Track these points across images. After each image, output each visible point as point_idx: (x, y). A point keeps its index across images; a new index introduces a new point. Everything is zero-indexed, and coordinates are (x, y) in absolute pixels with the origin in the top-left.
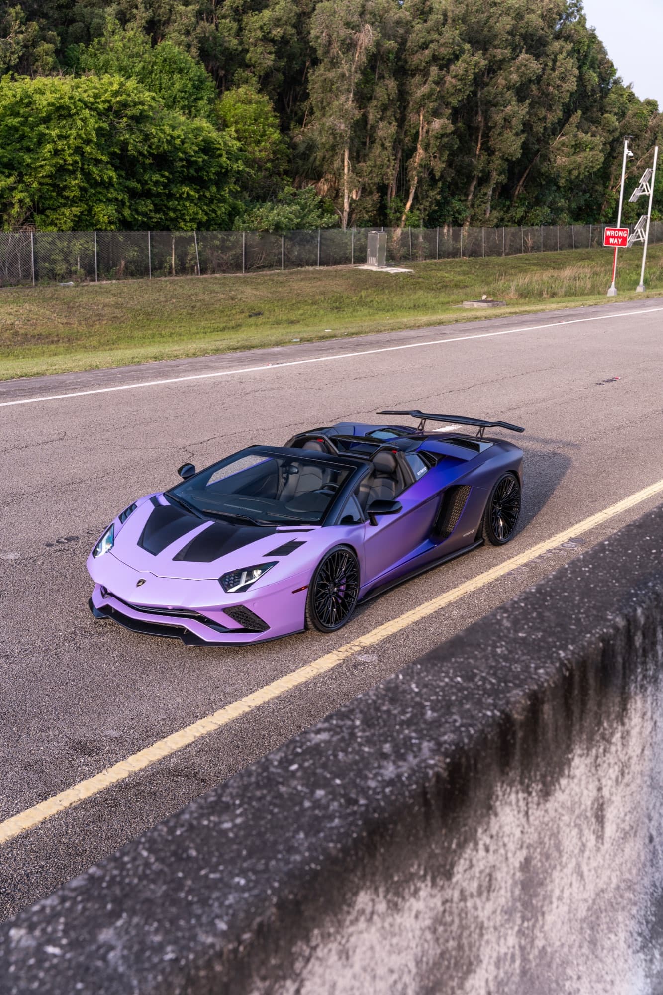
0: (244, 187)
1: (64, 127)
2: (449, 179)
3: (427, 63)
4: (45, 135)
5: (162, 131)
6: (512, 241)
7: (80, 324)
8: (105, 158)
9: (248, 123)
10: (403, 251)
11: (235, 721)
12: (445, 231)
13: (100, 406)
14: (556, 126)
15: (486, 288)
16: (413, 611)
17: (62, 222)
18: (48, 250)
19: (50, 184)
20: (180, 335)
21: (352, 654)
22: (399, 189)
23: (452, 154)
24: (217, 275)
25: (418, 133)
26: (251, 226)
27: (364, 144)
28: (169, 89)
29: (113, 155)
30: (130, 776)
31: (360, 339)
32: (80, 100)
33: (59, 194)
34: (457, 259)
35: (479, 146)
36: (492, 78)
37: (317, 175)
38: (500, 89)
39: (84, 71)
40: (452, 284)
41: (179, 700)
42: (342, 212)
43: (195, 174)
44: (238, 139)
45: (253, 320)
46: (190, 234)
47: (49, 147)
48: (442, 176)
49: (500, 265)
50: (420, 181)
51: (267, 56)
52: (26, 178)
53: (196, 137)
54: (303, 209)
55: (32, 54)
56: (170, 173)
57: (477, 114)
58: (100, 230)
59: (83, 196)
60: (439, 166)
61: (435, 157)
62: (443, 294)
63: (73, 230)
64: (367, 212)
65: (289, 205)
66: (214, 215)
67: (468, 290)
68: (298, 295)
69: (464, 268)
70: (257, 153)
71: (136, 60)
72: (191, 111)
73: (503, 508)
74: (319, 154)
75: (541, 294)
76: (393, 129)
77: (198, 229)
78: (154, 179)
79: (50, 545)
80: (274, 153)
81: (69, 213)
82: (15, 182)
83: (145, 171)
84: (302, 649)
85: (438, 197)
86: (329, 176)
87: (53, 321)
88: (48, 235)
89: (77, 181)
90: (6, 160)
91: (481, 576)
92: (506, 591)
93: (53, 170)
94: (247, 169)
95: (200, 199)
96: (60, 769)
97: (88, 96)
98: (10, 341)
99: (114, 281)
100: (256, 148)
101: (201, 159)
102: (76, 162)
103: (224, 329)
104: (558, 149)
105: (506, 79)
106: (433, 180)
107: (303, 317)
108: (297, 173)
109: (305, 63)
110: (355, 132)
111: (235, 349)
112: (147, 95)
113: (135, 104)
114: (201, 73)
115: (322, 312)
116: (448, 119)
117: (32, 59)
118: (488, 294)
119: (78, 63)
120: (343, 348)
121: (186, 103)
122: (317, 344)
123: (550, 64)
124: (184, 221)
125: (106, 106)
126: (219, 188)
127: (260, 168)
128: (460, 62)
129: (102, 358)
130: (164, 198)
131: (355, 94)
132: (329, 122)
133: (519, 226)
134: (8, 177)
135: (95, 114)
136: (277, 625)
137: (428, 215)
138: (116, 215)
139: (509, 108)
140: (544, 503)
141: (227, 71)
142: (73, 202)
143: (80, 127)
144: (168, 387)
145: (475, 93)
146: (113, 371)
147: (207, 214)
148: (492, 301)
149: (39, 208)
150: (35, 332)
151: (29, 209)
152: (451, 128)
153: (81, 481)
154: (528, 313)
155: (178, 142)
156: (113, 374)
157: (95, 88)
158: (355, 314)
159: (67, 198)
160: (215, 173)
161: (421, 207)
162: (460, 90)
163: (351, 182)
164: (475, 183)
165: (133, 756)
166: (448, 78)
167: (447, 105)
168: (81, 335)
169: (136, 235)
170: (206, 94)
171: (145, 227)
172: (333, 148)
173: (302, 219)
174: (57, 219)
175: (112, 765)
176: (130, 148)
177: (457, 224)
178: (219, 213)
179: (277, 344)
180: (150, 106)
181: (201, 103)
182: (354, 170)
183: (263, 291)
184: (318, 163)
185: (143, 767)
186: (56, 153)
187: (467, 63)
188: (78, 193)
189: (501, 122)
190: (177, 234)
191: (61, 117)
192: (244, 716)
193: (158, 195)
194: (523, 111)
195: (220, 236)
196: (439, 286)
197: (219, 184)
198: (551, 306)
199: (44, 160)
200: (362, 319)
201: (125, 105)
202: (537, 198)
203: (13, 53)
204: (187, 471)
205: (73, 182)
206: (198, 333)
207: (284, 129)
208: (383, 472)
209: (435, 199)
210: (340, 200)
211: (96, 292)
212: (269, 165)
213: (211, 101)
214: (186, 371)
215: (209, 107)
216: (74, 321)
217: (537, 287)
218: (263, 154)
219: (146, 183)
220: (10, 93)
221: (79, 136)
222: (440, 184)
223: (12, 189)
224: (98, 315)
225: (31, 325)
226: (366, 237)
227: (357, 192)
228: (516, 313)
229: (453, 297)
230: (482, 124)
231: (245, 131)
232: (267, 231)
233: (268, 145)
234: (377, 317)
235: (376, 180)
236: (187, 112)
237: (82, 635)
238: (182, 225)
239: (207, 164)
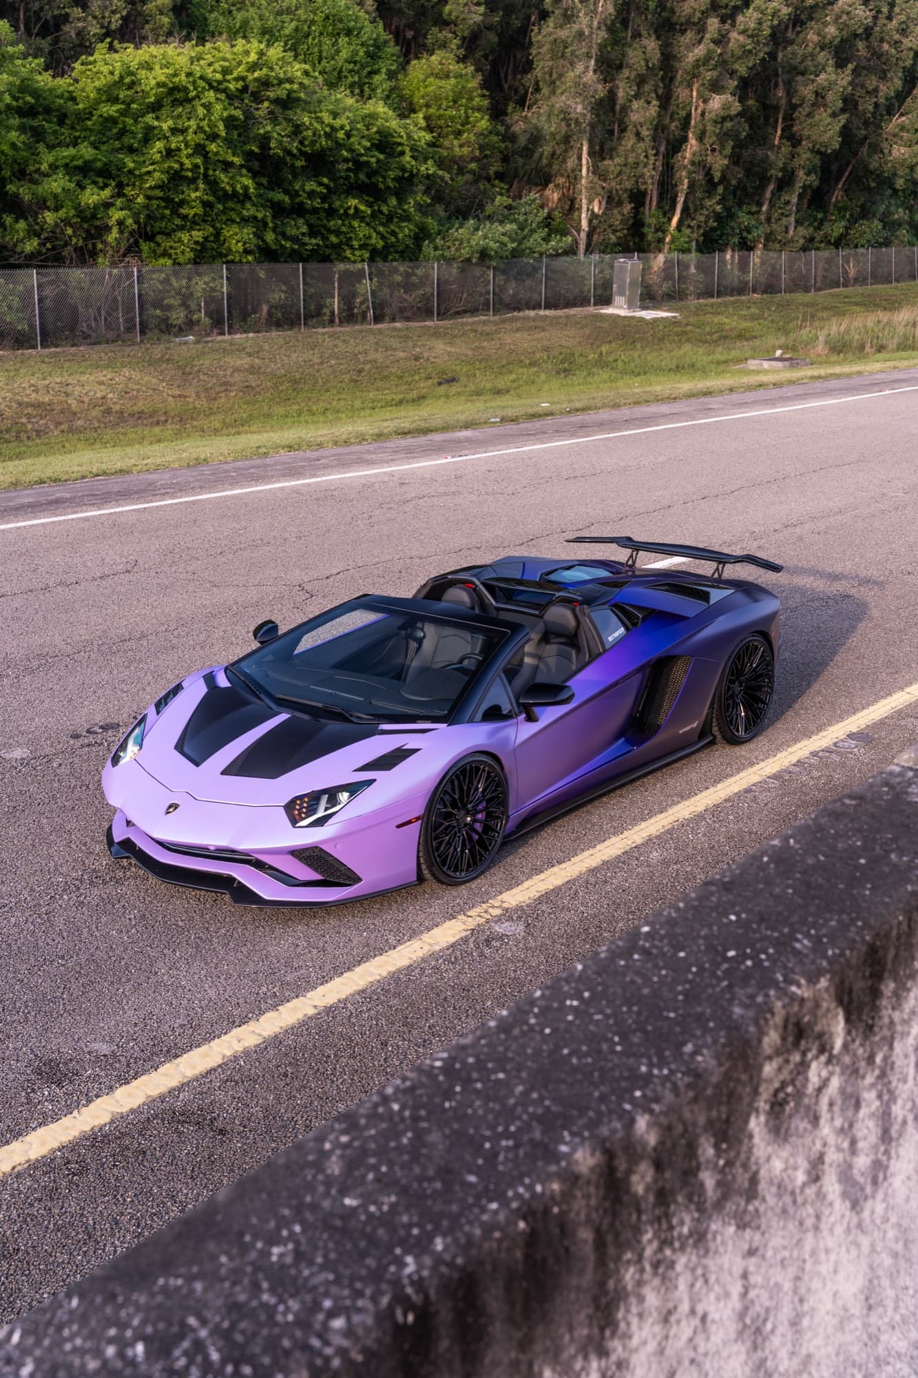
0: (438, 198)
1: (180, 116)
2: (734, 182)
3: (703, 13)
4: (154, 128)
5: (320, 120)
6: (825, 270)
7: (198, 395)
8: (237, 160)
9: (444, 106)
10: (665, 287)
11: (291, 1031)
12: (728, 257)
13: (195, 521)
14: (894, 101)
15: (783, 340)
16: (591, 851)
17: (179, 251)
18: (160, 291)
19: (161, 198)
20: (338, 412)
21: (488, 921)
22: (661, 197)
23: (740, 145)
24: (398, 325)
25: (689, 115)
26: (447, 254)
27: (611, 132)
28: (333, 58)
29: (249, 155)
30: (112, 1122)
31: (587, 417)
32: (201, 78)
33: (175, 212)
34: (743, 298)
35: (779, 132)
36: (799, 33)
37: (543, 179)
38: (810, 49)
39: (213, 36)
40: (733, 334)
41: (212, 993)
42: (579, 231)
43: (366, 180)
44: (429, 129)
45: (442, 389)
46: (359, 266)
47: (159, 145)
48: (723, 178)
49: (806, 305)
50: (692, 185)
51: (474, 8)
52: (129, 191)
53: (368, 127)
54: (522, 228)
55: (140, 14)
56: (330, 180)
57: (776, 85)
58: (232, 262)
59: (209, 213)
60: (719, 163)
61: (713, 150)
62: (720, 349)
63: (195, 263)
64: (615, 231)
65: (501, 222)
66: (393, 239)
67: (757, 342)
68: (511, 352)
69: (754, 310)
70: (457, 149)
71: (286, 18)
72: (362, 90)
73: (746, 688)
74: (547, 149)
75: (862, 347)
76: (653, 110)
77: (372, 259)
78: (308, 188)
79: (76, 736)
80: (481, 148)
81: (189, 238)
82: (112, 197)
83: (295, 176)
84: (412, 911)
85: (718, 208)
86: (561, 180)
87: (161, 392)
88: (159, 271)
89: (198, 194)
90: (99, 165)
91: (705, 793)
92: (738, 819)
93: (165, 177)
94: (440, 173)
95: (373, 215)
96: (10, 1107)
97: (214, 71)
98: (99, 421)
99: (251, 335)
100: (456, 142)
101: (374, 158)
102: (196, 166)
103: (400, 402)
104: (895, 135)
105: (819, 34)
106: (711, 185)
107: (515, 385)
108: (515, 177)
109: (529, 17)
110: (598, 116)
111: (405, 433)
112: (297, 69)
113: (281, 82)
114: (378, 35)
115: (543, 377)
116: (733, 94)
117: (140, 19)
118: (785, 348)
119: (206, 25)
120: (559, 432)
121: (356, 78)
122: (525, 425)
123: (885, 10)
124: (352, 247)
125: (240, 85)
126: (401, 200)
127: (461, 171)
128: (751, 10)
129: (217, 447)
130: (323, 215)
131: (597, 61)
132: (560, 101)
133: (837, 248)
134: (102, 188)
135: (223, 97)
136: (371, 876)
137: (703, 235)
138: (254, 241)
139: (823, 76)
140: (818, 674)
141: (417, 32)
142: (194, 223)
143: (201, 116)
144: (296, 491)
145: (772, 55)
146: (226, 467)
147: (383, 237)
148: (790, 359)
149: (146, 233)
150: (135, 408)
151: (132, 233)
152: (737, 107)
153: (143, 636)
154: (838, 376)
155: (341, 134)
156: (226, 471)
157: (224, 59)
158: (590, 379)
159: (185, 217)
160: (394, 179)
161: (693, 223)
162: (750, 51)
163: (591, 189)
164: (771, 187)
165: (124, 1087)
166: (734, 35)
167: (732, 73)
168: (199, 413)
169: (284, 268)
170: (385, 66)
171: (296, 256)
172: (567, 139)
173: (520, 243)
174: (171, 247)
175: (89, 1101)
176: (272, 145)
177: (746, 246)
178: (401, 236)
179: (467, 426)
180: (301, 84)
181: (377, 79)
182: (595, 170)
183: (461, 348)
184: (544, 161)
185: (135, 1106)
186: (169, 153)
187: (762, 13)
188: (199, 210)
189: (811, 97)
190: (341, 266)
191: (176, 103)
192: (305, 1024)
193: (315, 211)
194: (843, 80)
195: (402, 269)
196: (715, 336)
197: (401, 196)
198: (873, 366)
199: (152, 164)
200: (599, 387)
201: (265, 83)
202: (863, 207)
203: (114, 12)
204: (266, 631)
205: (193, 195)
206: (363, 409)
207: (497, 113)
208: (559, 635)
209: (714, 211)
210: (576, 214)
211: (224, 350)
212: (473, 166)
213: (391, 75)
214: (328, 467)
215: (389, 83)
216: (191, 392)
217: (857, 337)
218: (465, 150)
219: (297, 194)
220: (105, 69)
221: (200, 128)
222: (720, 189)
223: (107, 205)
224: (225, 384)
225: (130, 399)
226: (612, 267)
227: (600, 203)
228: (820, 377)
229: (734, 354)
230: (783, 102)
231: (440, 117)
232: (468, 260)
233: (472, 137)
234: (620, 384)
235: (628, 185)
236: (357, 91)
237: (91, 883)
238: (348, 253)
239: (383, 166)
